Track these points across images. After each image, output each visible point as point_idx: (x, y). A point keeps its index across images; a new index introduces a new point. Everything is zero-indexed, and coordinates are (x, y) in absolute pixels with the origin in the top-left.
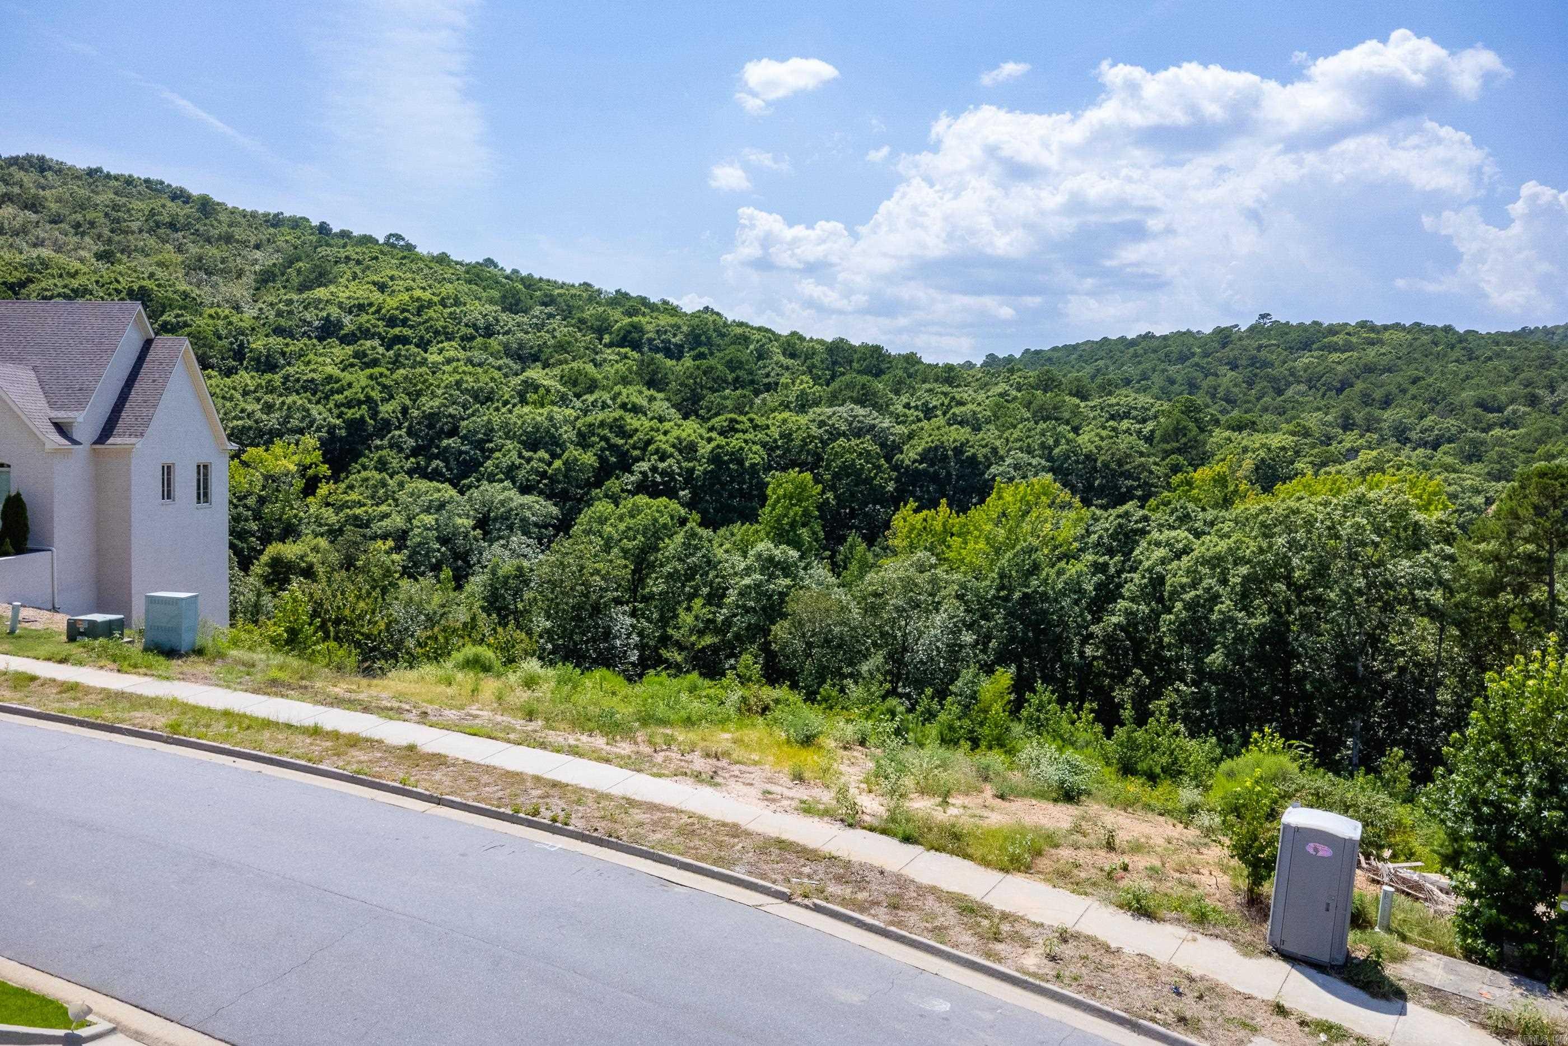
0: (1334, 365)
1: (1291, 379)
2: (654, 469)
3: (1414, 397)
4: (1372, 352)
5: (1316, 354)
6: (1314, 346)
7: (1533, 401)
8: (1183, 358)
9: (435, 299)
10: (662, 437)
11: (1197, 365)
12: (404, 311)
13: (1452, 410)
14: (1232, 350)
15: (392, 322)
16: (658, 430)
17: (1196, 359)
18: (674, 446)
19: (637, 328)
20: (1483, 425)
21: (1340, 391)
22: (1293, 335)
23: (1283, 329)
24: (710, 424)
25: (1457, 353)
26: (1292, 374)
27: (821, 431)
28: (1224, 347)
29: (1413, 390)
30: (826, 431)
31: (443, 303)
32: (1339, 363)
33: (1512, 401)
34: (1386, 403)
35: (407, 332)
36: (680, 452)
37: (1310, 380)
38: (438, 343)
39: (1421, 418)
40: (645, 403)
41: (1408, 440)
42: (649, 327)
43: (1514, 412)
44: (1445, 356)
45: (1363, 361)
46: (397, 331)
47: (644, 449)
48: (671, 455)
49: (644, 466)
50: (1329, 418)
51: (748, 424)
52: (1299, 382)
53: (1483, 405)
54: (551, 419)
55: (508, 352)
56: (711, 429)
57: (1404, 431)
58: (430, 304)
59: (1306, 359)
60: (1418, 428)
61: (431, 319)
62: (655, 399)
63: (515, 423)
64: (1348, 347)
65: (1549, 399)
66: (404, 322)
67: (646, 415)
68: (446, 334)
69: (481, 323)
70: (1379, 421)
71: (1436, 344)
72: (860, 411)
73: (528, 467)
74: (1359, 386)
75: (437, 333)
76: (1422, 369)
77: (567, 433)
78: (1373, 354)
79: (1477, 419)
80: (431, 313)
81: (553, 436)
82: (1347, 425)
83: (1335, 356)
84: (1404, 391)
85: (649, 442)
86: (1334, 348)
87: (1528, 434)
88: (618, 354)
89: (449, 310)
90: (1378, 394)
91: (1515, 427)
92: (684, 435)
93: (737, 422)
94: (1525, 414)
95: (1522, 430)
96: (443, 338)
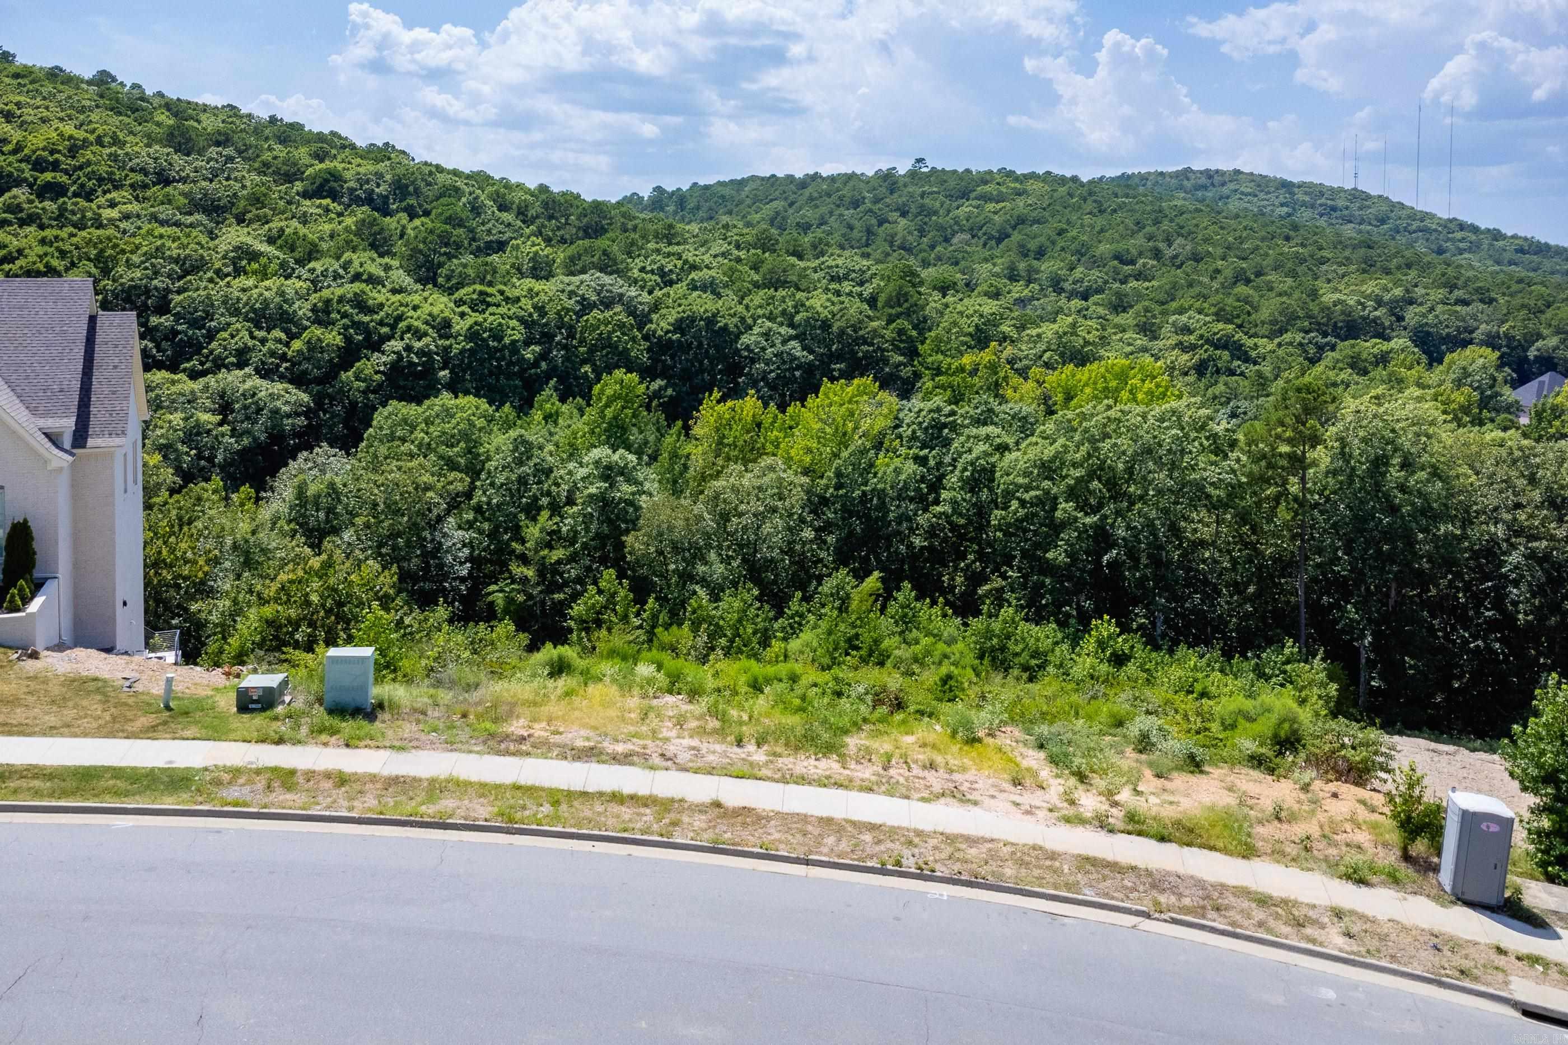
0: (991, 215)
1: (956, 228)
2: (408, 348)
3: (1063, 249)
4: (1020, 202)
5: (975, 203)
6: (973, 195)
7: (1157, 254)
8: (856, 204)
9: (92, 138)
10: (411, 313)
11: (870, 211)
12: (52, 152)
13: (1096, 263)
14: (900, 196)
15: (39, 165)
16: (408, 304)
17: (869, 205)
18: (427, 323)
19: (335, 176)
20: (1121, 277)
21: (999, 241)
22: (952, 183)
23: (942, 175)
24: (457, 295)
25: (1089, 206)
26: (957, 223)
27: (572, 302)
28: (892, 192)
29: (1061, 243)
30: (577, 302)
31: (99, 141)
32: (995, 213)
33: (1141, 254)
34: (1040, 254)
35: (63, 178)
36: (435, 329)
37: (972, 229)
38: (105, 192)
39: (1072, 269)
40: (382, 273)
41: (1063, 290)
42: (348, 175)
43: (1144, 265)
44: (1080, 208)
45: (1016, 213)
46: (48, 176)
47: (393, 327)
48: (425, 334)
49: (396, 345)
50: (997, 269)
51: (499, 297)
52: (962, 231)
53: (1118, 257)
54: (282, 294)
55: (196, 205)
56: (459, 303)
57: (1058, 283)
58: (86, 143)
59: (966, 208)
60: (1071, 279)
61: (89, 163)
62: (390, 267)
63: (238, 299)
65: (1169, 252)
66: (55, 166)
67: (384, 286)
68: (111, 180)
69: (151, 166)
70: (1038, 272)
71: (1071, 195)
72: (606, 279)
73: (265, 350)
74: (1016, 237)
75: (101, 180)
76: (1064, 220)
77: (302, 309)
78: (1021, 204)
79: (1116, 271)
80: (88, 155)
81: (286, 312)
82: (1013, 278)
83: (991, 206)
84: (1053, 243)
85: (399, 318)
86: (986, 198)
87: (1160, 287)
88: (319, 206)
89: (108, 151)
90: (1033, 245)
91: (1146, 280)
92: (436, 311)
93: (486, 294)
94: (1153, 266)
95: (1154, 283)
96: (110, 186)
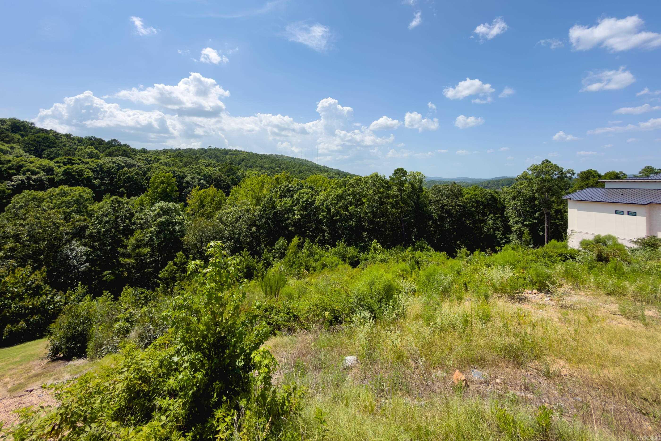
2: (28, 179)
4: (242, 156)
10: (29, 164)
14: (208, 154)
16: (26, 161)
18: (39, 168)
22: (221, 151)
23: (218, 150)
24: (55, 160)
27: (114, 165)
28: (205, 153)
30: (116, 165)
33: (275, 167)
36: (43, 170)
40: (9, 149)
45: (241, 158)
47: (18, 170)
48: (39, 173)
49: (21, 177)
51: (79, 161)
56: (57, 162)
59: (228, 157)
62: (15, 148)
64: (236, 155)
67: (12, 155)
72: (127, 159)
74: (243, 163)
79: (271, 171)
83: (234, 156)
85: (22, 166)
86: (232, 155)
92: (44, 164)
93: (72, 160)
